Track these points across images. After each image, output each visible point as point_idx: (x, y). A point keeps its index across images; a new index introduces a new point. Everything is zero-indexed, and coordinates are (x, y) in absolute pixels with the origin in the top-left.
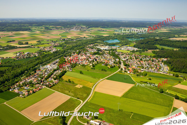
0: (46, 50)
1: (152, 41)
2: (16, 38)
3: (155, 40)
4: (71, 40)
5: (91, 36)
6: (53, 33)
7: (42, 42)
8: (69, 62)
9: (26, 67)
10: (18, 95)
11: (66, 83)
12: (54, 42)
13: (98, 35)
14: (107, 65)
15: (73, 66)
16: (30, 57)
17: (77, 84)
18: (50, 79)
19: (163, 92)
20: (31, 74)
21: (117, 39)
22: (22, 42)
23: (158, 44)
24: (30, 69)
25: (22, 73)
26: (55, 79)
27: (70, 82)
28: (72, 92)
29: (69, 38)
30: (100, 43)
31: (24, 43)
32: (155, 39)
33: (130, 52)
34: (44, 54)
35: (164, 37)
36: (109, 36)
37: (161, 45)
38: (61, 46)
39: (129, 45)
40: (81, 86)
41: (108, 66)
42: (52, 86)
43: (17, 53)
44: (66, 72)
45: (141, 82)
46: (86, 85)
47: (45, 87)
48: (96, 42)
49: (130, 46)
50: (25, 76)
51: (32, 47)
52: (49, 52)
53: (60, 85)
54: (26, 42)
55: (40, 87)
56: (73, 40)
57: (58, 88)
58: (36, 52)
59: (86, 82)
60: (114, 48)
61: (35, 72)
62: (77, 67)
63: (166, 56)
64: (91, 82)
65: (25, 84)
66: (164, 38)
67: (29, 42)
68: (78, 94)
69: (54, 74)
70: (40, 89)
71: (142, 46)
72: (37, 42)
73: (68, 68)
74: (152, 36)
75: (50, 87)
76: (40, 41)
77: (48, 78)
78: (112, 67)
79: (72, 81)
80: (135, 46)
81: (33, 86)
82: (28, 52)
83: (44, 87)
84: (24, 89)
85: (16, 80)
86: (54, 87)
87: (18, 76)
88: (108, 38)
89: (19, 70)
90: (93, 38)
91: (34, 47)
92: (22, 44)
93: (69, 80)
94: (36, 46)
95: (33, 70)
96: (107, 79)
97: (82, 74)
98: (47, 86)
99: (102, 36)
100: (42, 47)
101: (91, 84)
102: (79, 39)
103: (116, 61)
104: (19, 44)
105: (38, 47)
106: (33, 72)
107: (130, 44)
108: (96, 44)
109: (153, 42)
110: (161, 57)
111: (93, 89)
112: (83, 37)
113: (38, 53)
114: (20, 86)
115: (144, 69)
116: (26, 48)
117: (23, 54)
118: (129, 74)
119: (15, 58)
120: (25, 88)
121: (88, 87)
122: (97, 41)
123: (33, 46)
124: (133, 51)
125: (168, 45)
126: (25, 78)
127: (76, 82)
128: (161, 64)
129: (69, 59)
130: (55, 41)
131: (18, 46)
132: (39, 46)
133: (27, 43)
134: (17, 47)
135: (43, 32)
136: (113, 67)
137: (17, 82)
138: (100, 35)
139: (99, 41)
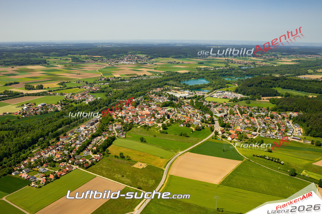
0: (76, 98)
1: (267, 82)
2: (21, 77)
3: (273, 80)
4: (121, 80)
5: (156, 73)
6: (86, 69)
7: (68, 85)
8: (119, 121)
9: (40, 131)
10: (27, 182)
11: (116, 159)
12: (90, 84)
13: (168, 70)
14: (189, 126)
15: (128, 128)
16: (47, 112)
17: (136, 162)
18: (85, 152)
19: (295, 175)
20: (50, 142)
21: (203, 77)
22: (32, 85)
23: (279, 86)
24: (47, 134)
25: (34, 141)
26: (95, 153)
27: (122, 157)
28: (127, 177)
29: (117, 76)
30: (173, 85)
31: (35, 86)
32: (273, 78)
33: (230, 101)
34: (72, 106)
35: (288, 73)
36: (189, 73)
37: (284, 88)
38: (103, 92)
39: (225, 89)
40: (144, 165)
41: (191, 128)
42: (91, 166)
43: (23, 105)
44: (114, 139)
45: (254, 155)
46: (153, 164)
47: (77, 167)
48: (166, 84)
49: (227, 91)
50: (39, 148)
51: (51, 93)
52: (81, 102)
53: (104, 164)
54: (39, 84)
55: (68, 167)
56: (124, 80)
57: (102, 168)
58: (58, 103)
59: (152, 157)
60: (199, 93)
61: (58, 139)
62: (134, 129)
63: (295, 108)
64: (162, 158)
65: (40, 163)
66: (289, 76)
67: (45, 85)
68: (138, 181)
69: (93, 142)
70: (68, 172)
71: (250, 90)
72: (59, 84)
73: (118, 132)
74: (266, 73)
75: (87, 168)
76: (64, 83)
77: (82, 151)
78: (198, 129)
79: (127, 157)
80: (237, 91)
81: (54, 166)
82: (43, 104)
83: (75, 167)
84: (38, 171)
85: (23, 155)
86: (93, 166)
87: (26, 148)
88: (188, 76)
89: (28, 137)
90: (160, 77)
91: (54, 94)
92: (33, 88)
93: (121, 154)
94: (58, 93)
95: (54, 137)
96: (192, 151)
97: (145, 142)
98: (80, 165)
99: (177, 73)
100: (68, 94)
101: (162, 161)
102: (135, 80)
103: (205, 117)
104: (26, 89)
105: (62, 94)
106: (54, 140)
107: (228, 87)
108: (166, 87)
109: (270, 82)
110: (287, 110)
111: (166, 170)
112: (142, 74)
113: (62, 104)
114: (31, 167)
115: (257, 132)
116: (39, 96)
117: (34, 107)
118: (231, 141)
119: (20, 113)
120: (41, 169)
121: (158, 166)
122: (168, 82)
123: (51, 91)
124: (235, 100)
125: (296, 88)
126: (40, 150)
127: (133, 158)
128: (288, 122)
129: (120, 115)
130: (92, 82)
131: (25, 92)
132: (63, 91)
133: (41, 87)
134: (22, 93)
135: (68, 67)
136: (200, 130)
137: (24, 159)
138: (172, 70)
139: (171, 82)
